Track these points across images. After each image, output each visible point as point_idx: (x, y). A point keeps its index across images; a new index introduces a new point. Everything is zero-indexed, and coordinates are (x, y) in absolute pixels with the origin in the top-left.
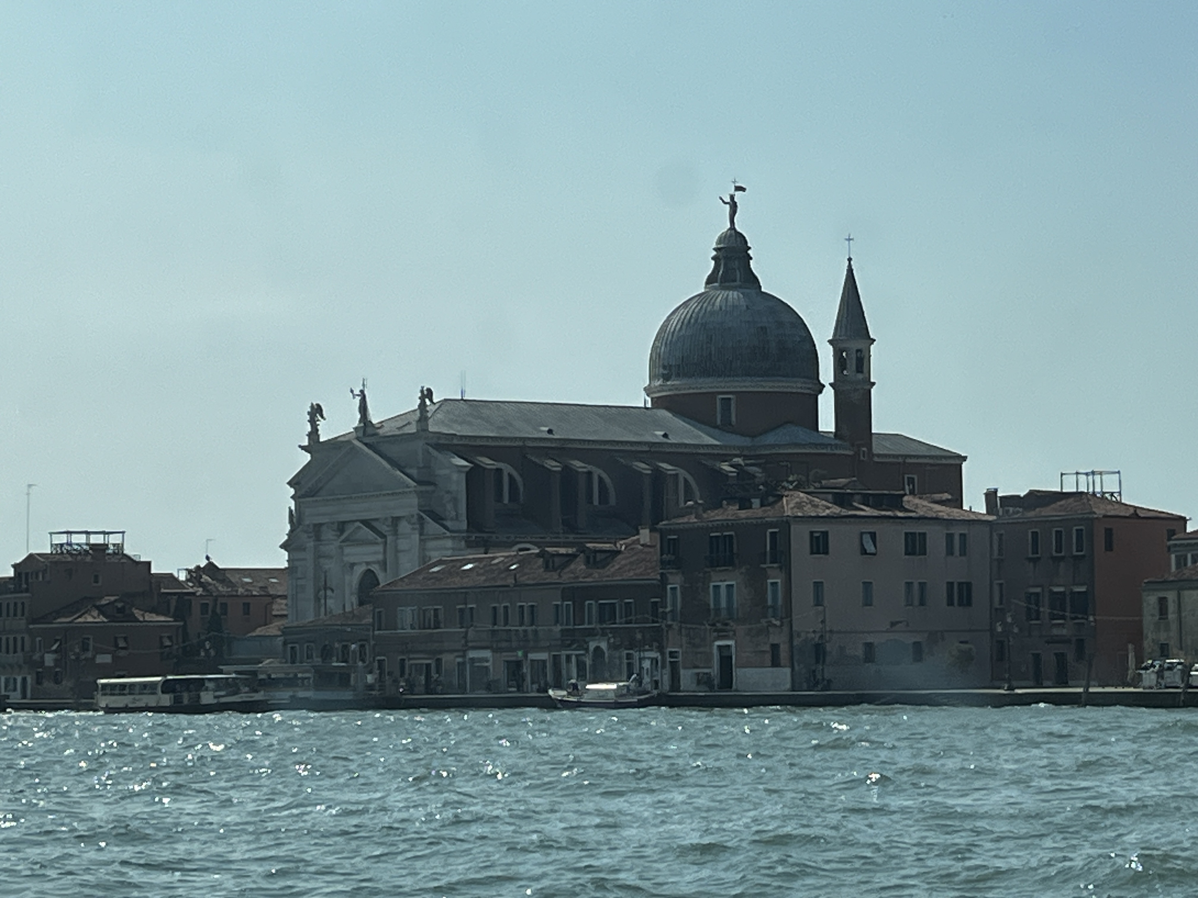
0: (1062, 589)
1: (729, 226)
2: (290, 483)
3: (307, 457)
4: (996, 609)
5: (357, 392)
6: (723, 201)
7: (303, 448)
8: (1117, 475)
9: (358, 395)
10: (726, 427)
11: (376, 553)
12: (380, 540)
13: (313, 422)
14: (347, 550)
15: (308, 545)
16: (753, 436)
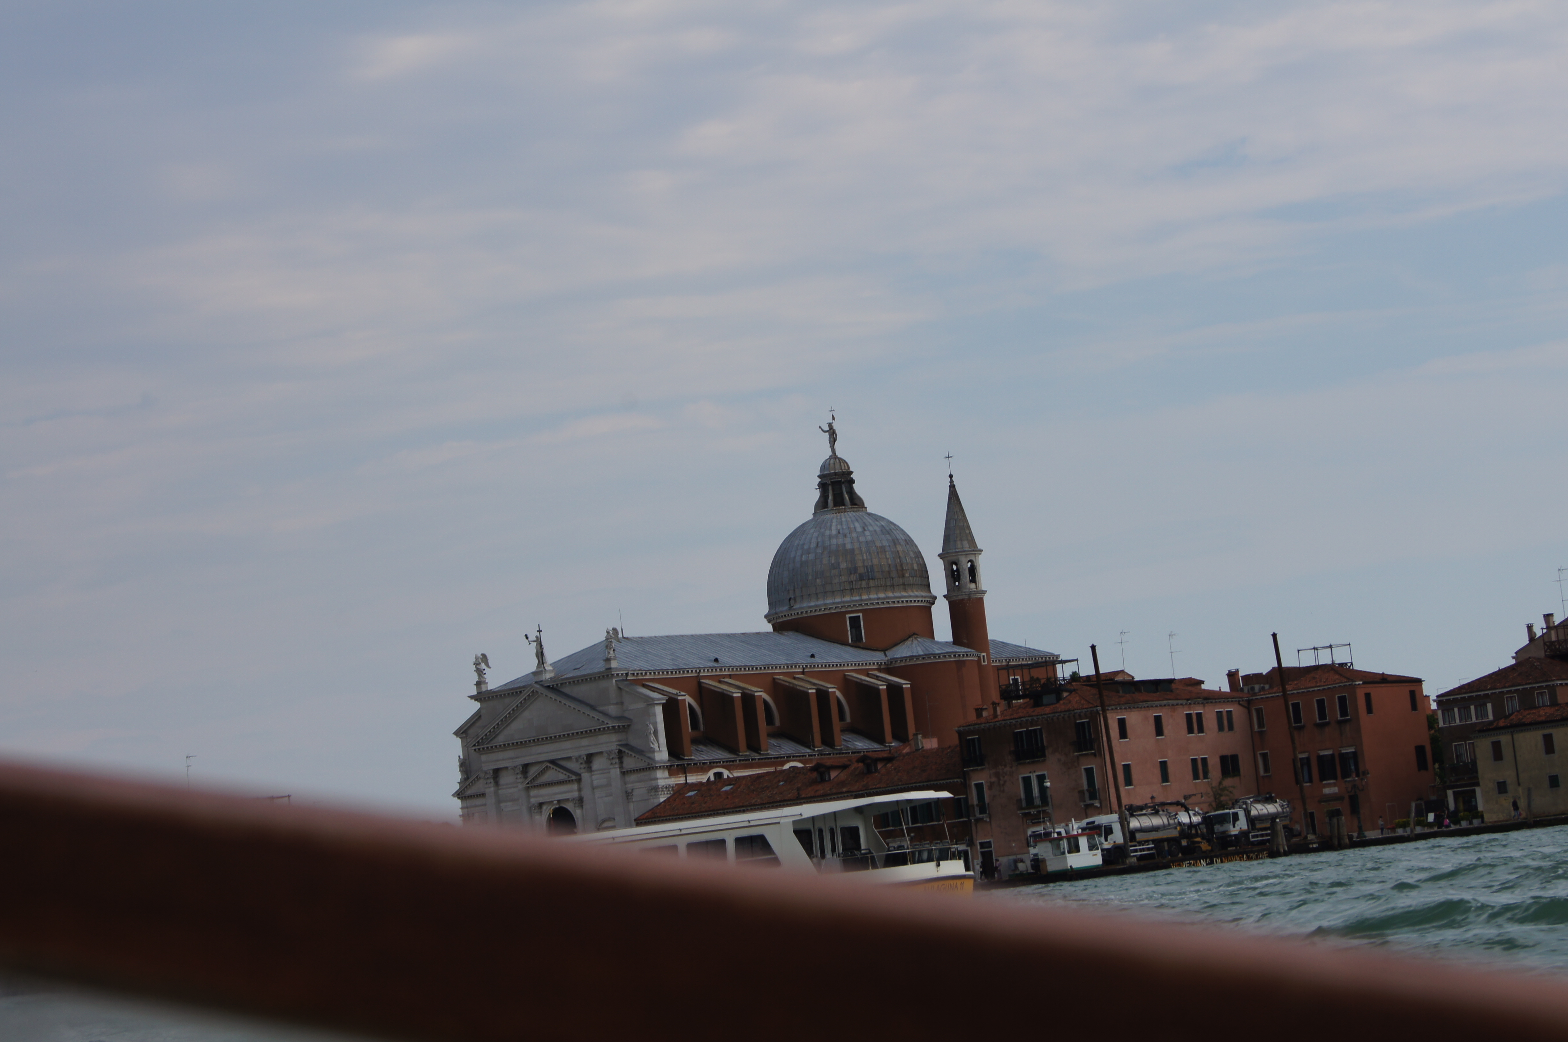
0: (1329, 752)
1: (830, 453)
2: (456, 733)
3: (476, 706)
4: (1263, 777)
5: (532, 637)
6: (822, 430)
7: (471, 697)
8: (1349, 646)
9: (534, 641)
10: (857, 643)
11: (571, 791)
12: (574, 777)
13: (480, 672)
14: (533, 793)
15: (487, 791)
16: (884, 650)
